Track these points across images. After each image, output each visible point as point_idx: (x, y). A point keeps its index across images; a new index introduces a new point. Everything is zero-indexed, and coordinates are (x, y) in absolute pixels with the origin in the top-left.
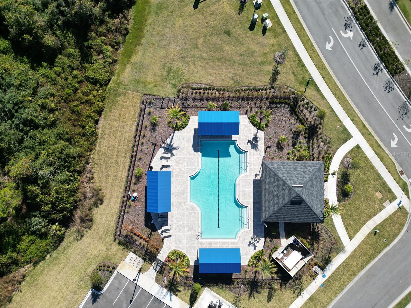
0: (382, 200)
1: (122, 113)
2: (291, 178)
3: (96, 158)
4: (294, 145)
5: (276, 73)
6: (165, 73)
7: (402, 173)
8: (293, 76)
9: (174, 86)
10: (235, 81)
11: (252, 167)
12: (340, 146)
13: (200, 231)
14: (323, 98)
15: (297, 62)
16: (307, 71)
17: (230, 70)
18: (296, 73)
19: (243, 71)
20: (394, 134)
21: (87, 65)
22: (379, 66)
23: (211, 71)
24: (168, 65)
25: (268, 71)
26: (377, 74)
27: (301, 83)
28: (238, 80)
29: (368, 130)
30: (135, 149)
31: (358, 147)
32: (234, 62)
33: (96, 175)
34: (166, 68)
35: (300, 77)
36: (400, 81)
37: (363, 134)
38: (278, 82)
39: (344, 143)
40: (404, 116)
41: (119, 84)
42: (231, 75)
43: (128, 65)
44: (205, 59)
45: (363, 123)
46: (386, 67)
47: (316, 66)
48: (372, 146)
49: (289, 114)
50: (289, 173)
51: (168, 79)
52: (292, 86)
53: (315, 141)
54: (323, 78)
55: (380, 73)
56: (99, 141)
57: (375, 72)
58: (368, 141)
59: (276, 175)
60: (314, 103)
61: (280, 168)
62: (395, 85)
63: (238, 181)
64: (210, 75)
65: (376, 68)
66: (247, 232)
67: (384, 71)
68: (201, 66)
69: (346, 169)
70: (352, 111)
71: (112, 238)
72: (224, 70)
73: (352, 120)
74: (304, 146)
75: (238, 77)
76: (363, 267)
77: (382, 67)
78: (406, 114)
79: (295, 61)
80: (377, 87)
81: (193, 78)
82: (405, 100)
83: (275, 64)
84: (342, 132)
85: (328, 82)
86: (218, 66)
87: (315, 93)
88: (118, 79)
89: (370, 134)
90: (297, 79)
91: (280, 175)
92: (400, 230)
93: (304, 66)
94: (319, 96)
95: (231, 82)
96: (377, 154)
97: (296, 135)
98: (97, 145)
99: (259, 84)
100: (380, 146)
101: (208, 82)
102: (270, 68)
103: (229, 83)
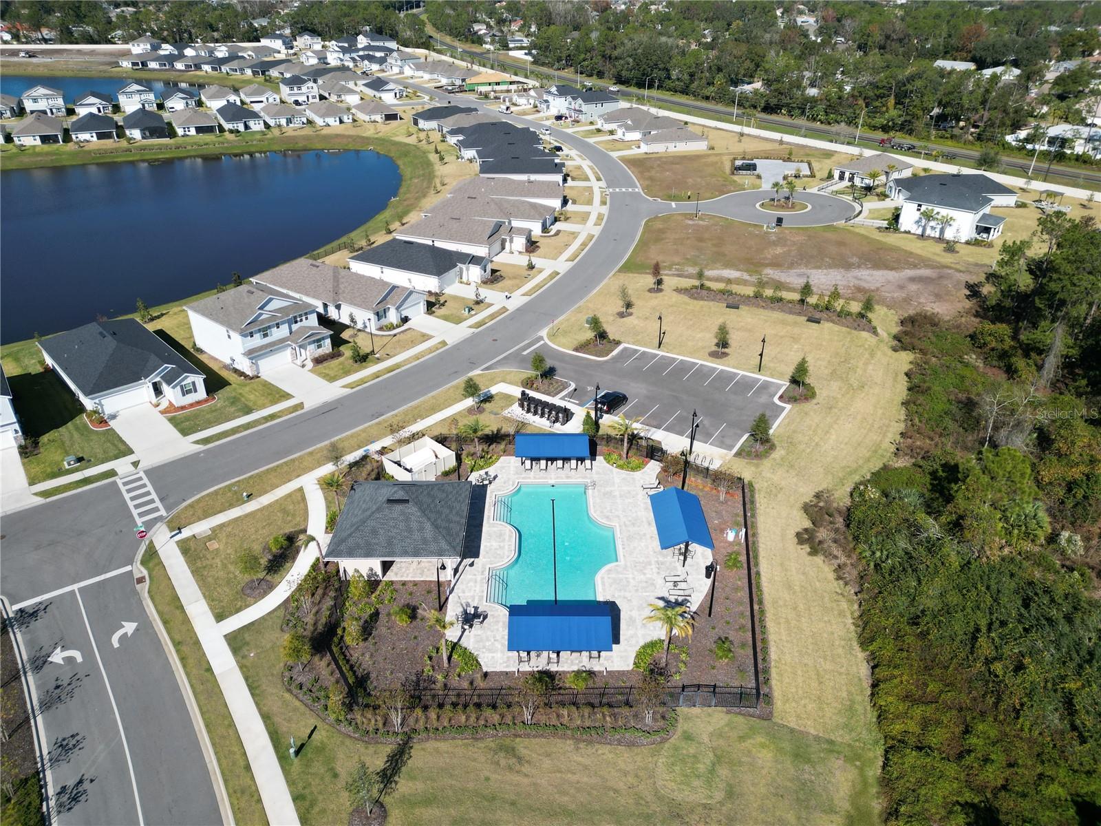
0: (209, 538)
1: (814, 684)
2: (407, 520)
3: (844, 605)
4: (376, 615)
5: (388, 776)
6: (724, 772)
7: (141, 580)
8: (339, 769)
9: (688, 737)
10: (511, 751)
11: (479, 578)
12: (263, 618)
13: (590, 492)
14: (266, 717)
15: (316, 809)
16: (290, 782)
17: (526, 781)
18: (327, 779)
19: (487, 779)
20: (116, 645)
22: (60, 805)
23: (585, 779)
24: (719, 795)
25: (413, 778)
26: (81, 782)
27: (321, 749)
28: (502, 754)
29: (178, 651)
31: (220, 617)
32: (513, 804)
33: (832, 576)
34: (722, 785)
35: (318, 767)
36: (24, 759)
37: (197, 643)
38: (388, 749)
39: (252, 624)
40: (65, 683)
41: (854, 757)
42: (526, 769)
43: (847, 806)
44: (607, 813)
45: (184, 666)
46: (43, 798)
47: (260, 800)
48: (186, 621)
49: (373, 676)
50: (410, 530)
51: (711, 755)
52: (348, 742)
53: (323, 620)
54: (248, 768)
55: (71, 783)
56: (853, 635)
57: (86, 785)
58: (191, 631)
59: (436, 527)
60: (298, 703)
61: (425, 541)
62: (45, 752)
63: (513, 555)
64: (586, 767)
65: (75, 799)
67: (51, 791)
68: (616, 791)
69: (269, 578)
70: (200, 688)
72: (543, 782)
73: (209, 669)
74: (351, 609)
75: (503, 762)
77: (52, 803)
78: (57, 687)
79: (323, 811)
80: (101, 747)
81: (639, 758)
82: (40, 719)
83: (387, 800)
84: (247, 644)
85: (238, 756)
86: (565, 793)
87: (284, 727)
88: (861, 770)
89: (177, 644)
90: (329, 762)
91: (428, 526)
92: (198, 501)
93: (297, 798)
94: (277, 719)
95: (523, 752)
96: (181, 608)
97: (367, 630)
98: (853, 628)
99: (443, 746)
100: (165, 623)
101: (590, 750)
102: (404, 786)
103: (528, 746)
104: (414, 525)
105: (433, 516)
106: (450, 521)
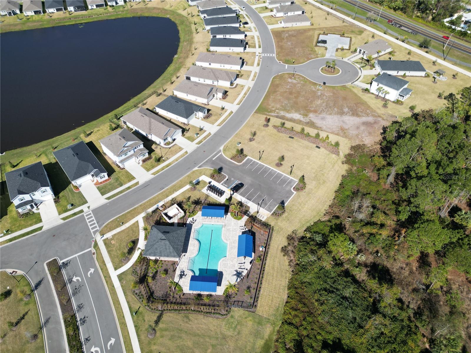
0: (112, 239)
1: (270, 302)
2: (165, 246)
3: (288, 274)
4: (157, 272)
5: (157, 322)
6: (239, 327)
7: (94, 254)
8: (145, 319)
9: (232, 317)
10: (187, 317)
11: (186, 260)
12: (127, 270)
13: (223, 228)
14: (128, 302)
15: (140, 330)
16: (134, 322)
17: (190, 326)
18: (143, 321)
19: (181, 325)
20: (89, 276)
21: (297, 338)
22: (81, 323)
23: (204, 327)
24: (236, 333)
25: (163, 323)
26: (85, 317)
27: (141, 313)
28: (185, 318)
29: (105, 279)
30: (261, 276)
31: (116, 269)
32: (186, 332)
33: (288, 264)
34: (237, 331)
35: (140, 318)
36: (71, 310)
37: (110, 277)
38: (157, 315)
39: (124, 272)
40: (78, 288)
41: (274, 324)
42: (190, 323)
43: (267, 337)
44: (208, 336)
45: (107, 284)
46: (77, 321)
47: (127, 326)
48: (107, 269)
49: (155, 292)
50: (166, 249)
51: (237, 322)
52: (148, 311)
53: (142, 273)
54: (124, 317)
55: (83, 317)
56: (287, 285)
57: (86, 318)
58: (108, 273)
59: (174, 248)
60: (136, 299)
61: (170, 253)
62: (75, 308)
63: (197, 253)
64: (205, 324)
65: (84, 322)
66: (196, 226)
67: (78, 319)
68: (211, 331)
69: (128, 256)
70: (111, 292)
71: (274, 228)
72: (194, 327)
73: (113, 286)
74: (150, 270)
75: (185, 320)
76: (135, 208)
77: (79, 322)
78: (76, 289)
79: (141, 330)
80: (88, 308)
81: (218, 322)
82: (73, 298)
83: (156, 329)
84: (123, 279)
85: (121, 313)
86: (198, 330)
87: (132, 306)
88: (274, 328)
89: (105, 277)
90: (143, 316)
91: (171, 248)
92: (108, 224)
93: (135, 326)
94: (131, 303)
95: (190, 318)
96: (105, 265)
97: (154, 277)
98: (287, 283)
99: (171, 315)
100: (101, 269)
101: (207, 319)
102: (161, 325)
103: (192, 316)
104: (167, 247)
105: (173, 244)
106: (178, 245)
